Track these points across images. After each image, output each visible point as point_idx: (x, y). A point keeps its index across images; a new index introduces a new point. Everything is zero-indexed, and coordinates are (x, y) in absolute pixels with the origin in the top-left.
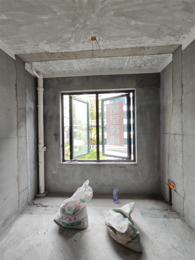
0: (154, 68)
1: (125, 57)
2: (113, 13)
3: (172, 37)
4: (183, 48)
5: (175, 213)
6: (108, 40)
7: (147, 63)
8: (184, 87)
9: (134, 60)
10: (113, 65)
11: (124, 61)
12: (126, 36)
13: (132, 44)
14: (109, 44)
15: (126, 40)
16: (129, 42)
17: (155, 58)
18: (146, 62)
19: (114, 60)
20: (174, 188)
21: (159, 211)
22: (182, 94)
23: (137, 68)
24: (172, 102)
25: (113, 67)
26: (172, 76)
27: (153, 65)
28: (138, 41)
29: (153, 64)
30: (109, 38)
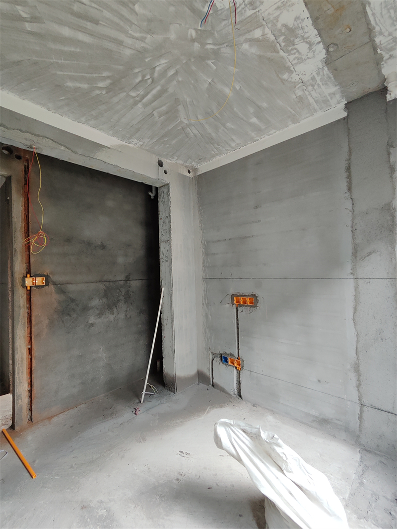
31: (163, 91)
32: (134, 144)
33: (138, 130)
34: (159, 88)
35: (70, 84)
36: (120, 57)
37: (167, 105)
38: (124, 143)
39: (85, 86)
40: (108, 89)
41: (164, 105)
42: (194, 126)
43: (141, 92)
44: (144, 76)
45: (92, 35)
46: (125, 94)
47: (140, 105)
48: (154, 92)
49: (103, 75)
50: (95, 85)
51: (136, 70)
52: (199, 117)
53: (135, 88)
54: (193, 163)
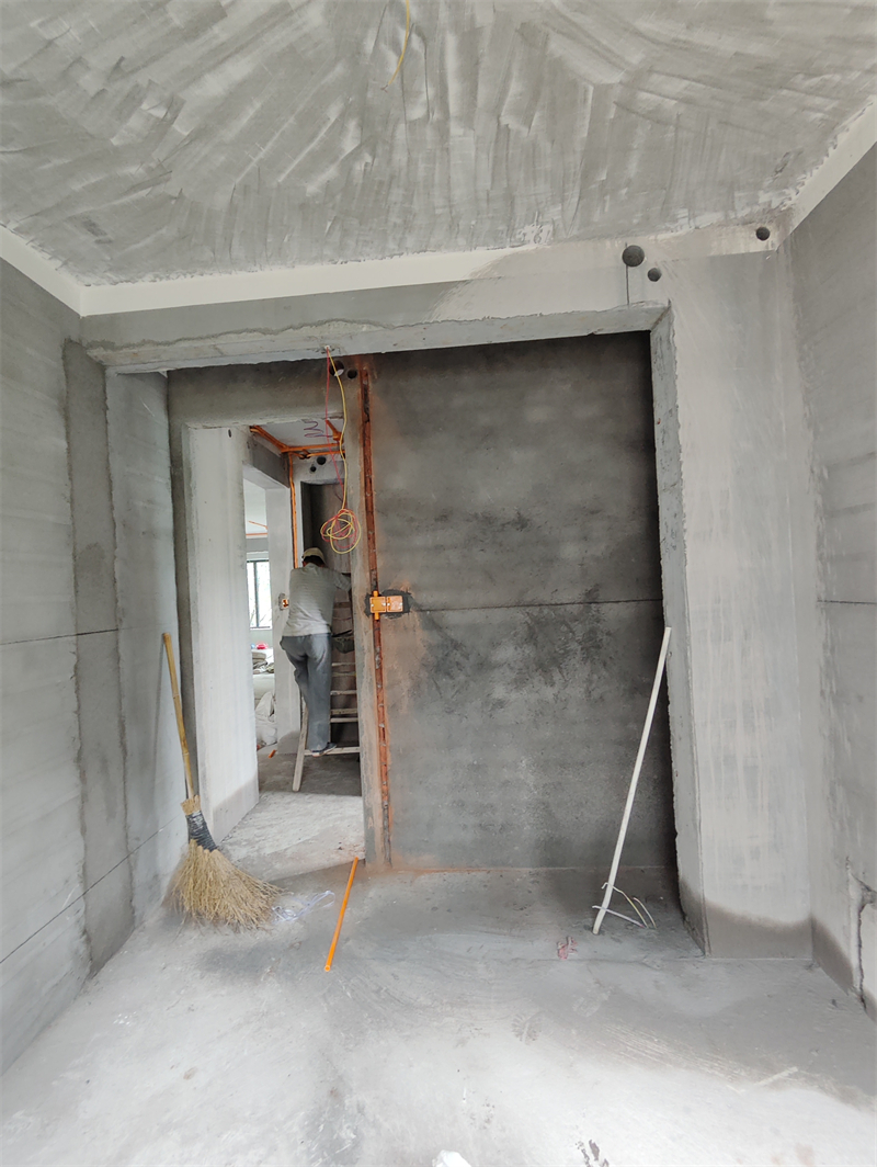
31: (470, 37)
32: (532, 241)
33: (510, 199)
34: (451, 42)
35: (312, 188)
36: (316, 44)
37: (515, 73)
38: (508, 251)
39: (331, 172)
40: (369, 143)
41: (508, 77)
42: (651, 71)
43: (428, 92)
44: (395, 45)
45: (242, 48)
46: (402, 127)
47: (456, 130)
48: (452, 63)
49: (333, 120)
50: (342, 157)
51: (369, 45)
52: (644, 25)
53: (407, 94)
54: (763, 198)
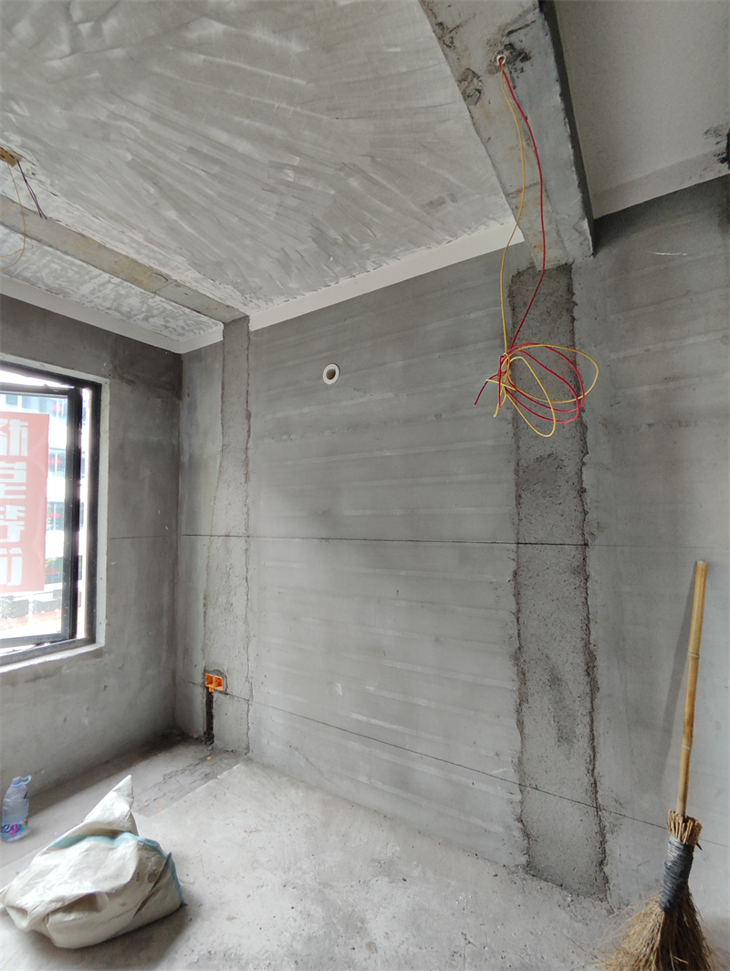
0: (168, 334)
1: (97, 271)
2: (129, 157)
3: (239, 294)
4: (254, 325)
5: (226, 755)
6: (66, 196)
7: (154, 317)
8: (252, 419)
9: (123, 292)
10: (34, 268)
11: (87, 277)
12: (132, 227)
13: (138, 252)
14: (65, 209)
15: (129, 234)
16: (134, 245)
17: (181, 315)
18: (155, 312)
19: (48, 258)
20: (220, 689)
21: (187, 772)
22: (249, 436)
23: (118, 315)
24: (220, 449)
25: (27, 274)
26: (220, 381)
27: (167, 327)
28: (161, 257)
29: (168, 325)
30: (72, 195)
